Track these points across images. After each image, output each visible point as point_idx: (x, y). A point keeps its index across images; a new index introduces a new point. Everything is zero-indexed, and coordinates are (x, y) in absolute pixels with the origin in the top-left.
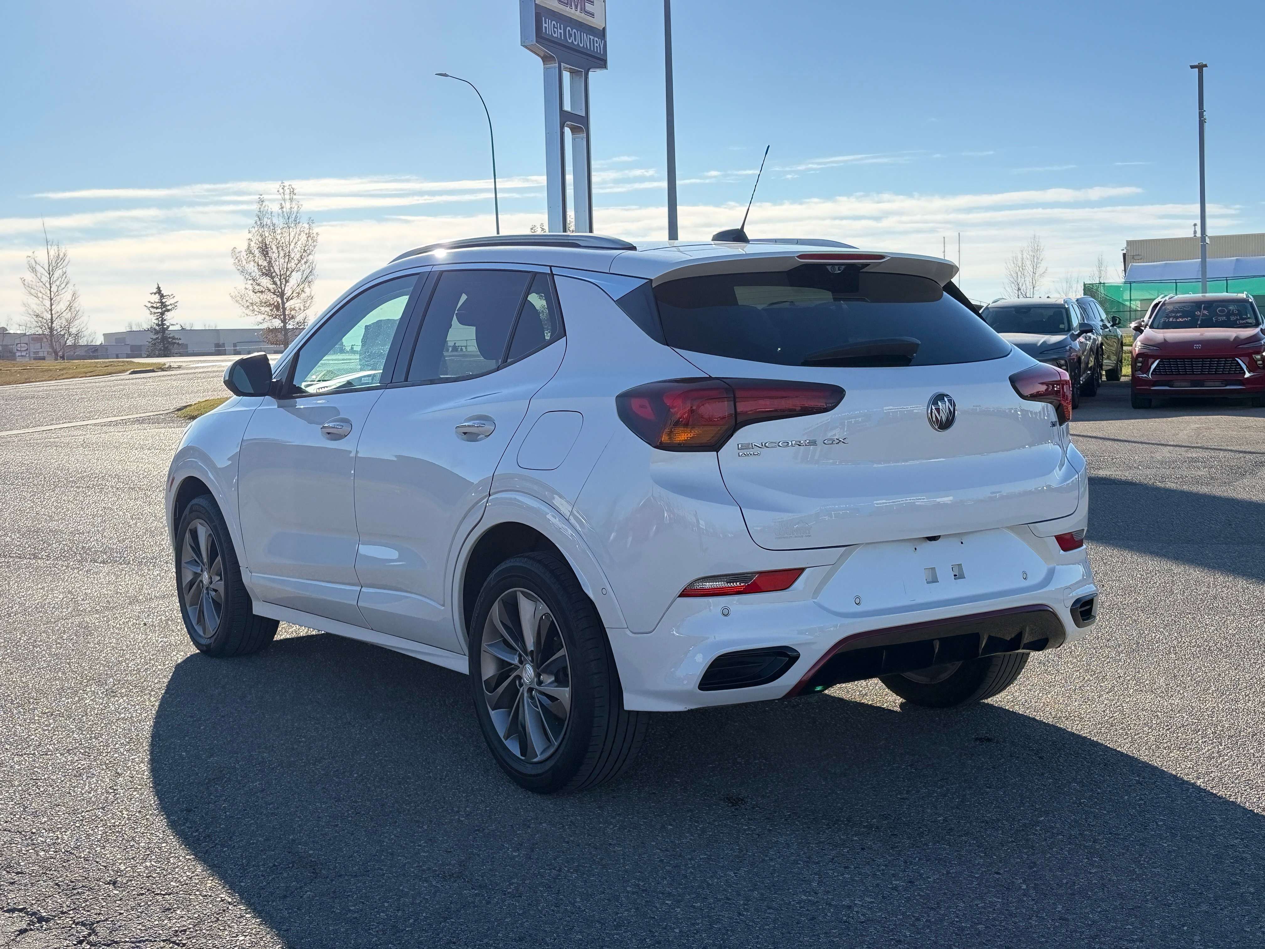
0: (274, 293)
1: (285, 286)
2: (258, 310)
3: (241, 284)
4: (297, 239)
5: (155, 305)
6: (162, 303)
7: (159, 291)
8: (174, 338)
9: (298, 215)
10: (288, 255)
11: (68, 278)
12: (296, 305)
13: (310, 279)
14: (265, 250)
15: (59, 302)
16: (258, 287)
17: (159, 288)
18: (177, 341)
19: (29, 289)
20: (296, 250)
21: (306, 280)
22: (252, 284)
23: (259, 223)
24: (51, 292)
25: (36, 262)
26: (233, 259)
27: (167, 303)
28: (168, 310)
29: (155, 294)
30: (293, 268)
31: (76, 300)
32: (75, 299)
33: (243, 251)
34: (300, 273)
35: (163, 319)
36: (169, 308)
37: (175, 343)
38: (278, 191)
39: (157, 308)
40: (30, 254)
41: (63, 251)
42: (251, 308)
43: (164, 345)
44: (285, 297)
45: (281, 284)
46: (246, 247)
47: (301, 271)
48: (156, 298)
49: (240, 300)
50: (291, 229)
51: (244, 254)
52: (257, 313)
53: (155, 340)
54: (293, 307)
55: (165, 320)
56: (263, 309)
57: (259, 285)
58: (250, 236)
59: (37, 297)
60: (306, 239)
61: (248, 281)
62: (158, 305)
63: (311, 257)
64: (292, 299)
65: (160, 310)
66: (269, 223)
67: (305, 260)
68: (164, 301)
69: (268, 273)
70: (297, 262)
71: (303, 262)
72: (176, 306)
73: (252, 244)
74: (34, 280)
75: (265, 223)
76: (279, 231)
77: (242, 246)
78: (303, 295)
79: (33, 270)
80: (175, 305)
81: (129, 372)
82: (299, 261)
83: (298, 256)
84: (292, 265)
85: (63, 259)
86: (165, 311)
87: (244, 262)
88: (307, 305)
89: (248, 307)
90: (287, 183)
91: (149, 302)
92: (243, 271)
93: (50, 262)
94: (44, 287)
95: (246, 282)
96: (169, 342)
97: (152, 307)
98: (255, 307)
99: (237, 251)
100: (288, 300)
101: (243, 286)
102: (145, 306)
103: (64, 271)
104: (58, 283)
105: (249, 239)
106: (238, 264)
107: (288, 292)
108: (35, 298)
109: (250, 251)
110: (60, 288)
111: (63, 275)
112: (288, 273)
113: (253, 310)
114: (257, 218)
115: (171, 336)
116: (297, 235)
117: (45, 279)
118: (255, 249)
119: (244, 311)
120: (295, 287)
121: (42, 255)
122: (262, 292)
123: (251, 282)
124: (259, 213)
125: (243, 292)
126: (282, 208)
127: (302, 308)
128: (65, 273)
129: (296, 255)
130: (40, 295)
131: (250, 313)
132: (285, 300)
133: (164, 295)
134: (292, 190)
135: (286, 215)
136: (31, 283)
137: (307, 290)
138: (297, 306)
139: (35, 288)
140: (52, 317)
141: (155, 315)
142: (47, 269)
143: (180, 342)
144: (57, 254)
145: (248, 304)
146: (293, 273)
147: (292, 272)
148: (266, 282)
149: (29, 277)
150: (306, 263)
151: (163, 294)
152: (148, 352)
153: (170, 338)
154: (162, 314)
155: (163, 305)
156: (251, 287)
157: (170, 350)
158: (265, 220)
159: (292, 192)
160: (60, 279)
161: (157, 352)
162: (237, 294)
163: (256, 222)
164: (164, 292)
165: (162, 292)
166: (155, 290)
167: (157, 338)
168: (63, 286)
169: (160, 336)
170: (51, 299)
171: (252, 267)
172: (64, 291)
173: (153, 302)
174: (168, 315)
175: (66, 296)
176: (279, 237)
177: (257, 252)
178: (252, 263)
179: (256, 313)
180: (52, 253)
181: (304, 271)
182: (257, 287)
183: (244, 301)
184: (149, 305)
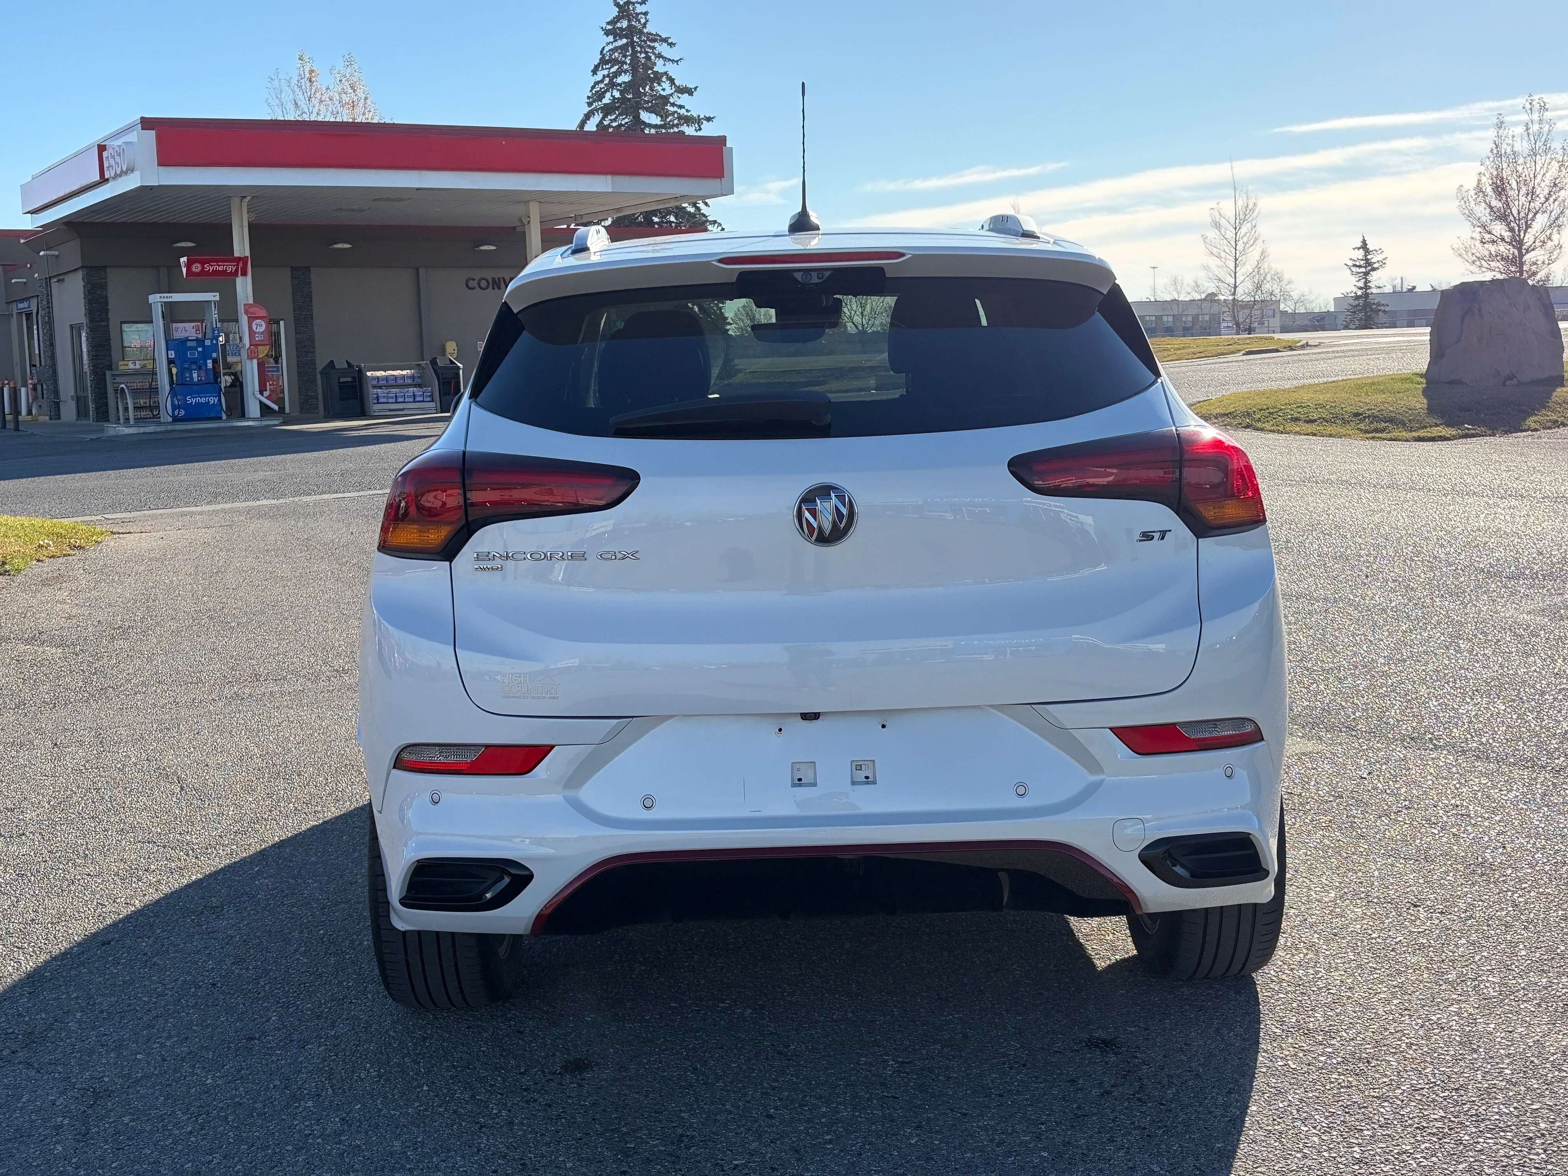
0: (1510, 244)
1: (1525, 234)
2: (1487, 266)
3: (1467, 233)
4: (1545, 169)
5: (1358, 264)
6: (1367, 260)
7: (1364, 246)
8: (1378, 304)
9: (1549, 137)
10: (1532, 194)
11: (1257, 232)
12: (1538, 258)
13: (1559, 222)
14: (1500, 189)
15: (1244, 264)
16: (1489, 236)
17: (1364, 242)
18: (1383, 308)
19: (1210, 248)
20: (1543, 184)
21: (1555, 224)
22: (1480, 232)
23: (1495, 151)
24: (1236, 250)
25: (1220, 215)
26: (1458, 201)
27: (1373, 261)
28: (1374, 269)
29: (1359, 249)
30: (1537, 209)
31: (1265, 260)
32: (1264, 258)
33: (1471, 189)
34: (1546, 215)
35: (1366, 279)
36: (1375, 266)
37: (1380, 310)
38: (1524, 108)
39: (1360, 267)
40: (1214, 205)
41: (1253, 200)
42: (1478, 263)
43: (1366, 313)
44: (1524, 247)
45: (1519, 231)
46: (1475, 184)
47: (1548, 212)
48: (1360, 254)
49: (1464, 253)
50: (1538, 157)
51: (1472, 192)
52: (1486, 270)
53: (1355, 306)
54: (1534, 259)
55: (1370, 282)
56: (1493, 264)
57: (1490, 233)
58: (1482, 169)
59: (1219, 257)
60: (1558, 169)
61: (1476, 228)
62: (1362, 263)
63: (1562, 193)
64: (1533, 250)
65: (1363, 270)
66: (1508, 151)
67: (1554, 197)
68: (1369, 257)
69: (1503, 217)
70: (1543, 200)
71: (1551, 200)
72: (1385, 264)
73: (1484, 179)
74: (1217, 237)
75: (1503, 152)
76: (1521, 161)
77: (1470, 184)
78: (1550, 244)
79: (1217, 225)
80: (1383, 263)
81: (1243, 352)
82: (1547, 199)
83: (1546, 192)
84: (1537, 204)
85: (1252, 211)
86: (1370, 271)
87: (1473, 203)
88: (1553, 257)
89: (1474, 262)
90: (1536, 97)
91: (1351, 259)
92: (1470, 215)
93: (1237, 213)
94: (1229, 245)
95: (1473, 230)
96: (1372, 310)
97: (1355, 265)
98: (1483, 262)
99: (1464, 189)
100: (1528, 251)
101: (1470, 234)
102: (1346, 265)
103: (1254, 224)
104: (1245, 239)
105: (1480, 174)
106: (1464, 207)
107: (1528, 239)
108: (1216, 259)
109: (1479, 190)
110: (1247, 246)
111: (1252, 230)
112: (1530, 216)
113: (1481, 267)
114: (1494, 146)
115: (1376, 301)
116: (1546, 164)
117: (1230, 234)
118: (1487, 185)
119: (1469, 267)
120: (1539, 233)
121: (1228, 208)
122: (1493, 242)
123: (1479, 229)
124: (1496, 139)
125: (1469, 243)
126: (1527, 130)
127: (1547, 262)
128: (1255, 226)
129: (1542, 192)
130: (1223, 254)
131: (1477, 270)
132: (1524, 251)
133: (1371, 249)
134: (1542, 105)
135: (1532, 139)
136: (1213, 240)
137: (1555, 237)
138: (1541, 258)
139: (1219, 246)
140: (1235, 282)
141: (1357, 276)
142: (1233, 222)
143: (1387, 309)
144: (1245, 205)
145: (1474, 258)
146: (1538, 216)
147: (1535, 214)
148: (1499, 229)
149: (1212, 234)
150: (1555, 200)
151: (1368, 249)
152: (1347, 321)
153: (1374, 304)
154: (1366, 274)
155: (1368, 263)
156: (1478, 237)
157: (1372, 319)
158: (1504, 146)
159: (1543, 108)
160: (1248, 235)
161: (1357, 323)
162: (1461, 246)
163: (1492, 151)
164: (1370, 247)
165: (1368, 247)
166: (1359, 244)
167: (1358, 305)
168: (1251, 242)
169: (1361, 302)
170: (1236, 260)
171: (1482, 211)
172: (1251, 249)
173: (1356, 259)
174: (1374, 277)
175: (1254, 255)
176: (1520, 168)
177: (1489, 190)
178: (1483, 205)
179: (1484, 269)
180: (1240, 203)
181: (1551, 212)
182: (1487, 237)
183: (1470, 254)
184: (1350, 263)
